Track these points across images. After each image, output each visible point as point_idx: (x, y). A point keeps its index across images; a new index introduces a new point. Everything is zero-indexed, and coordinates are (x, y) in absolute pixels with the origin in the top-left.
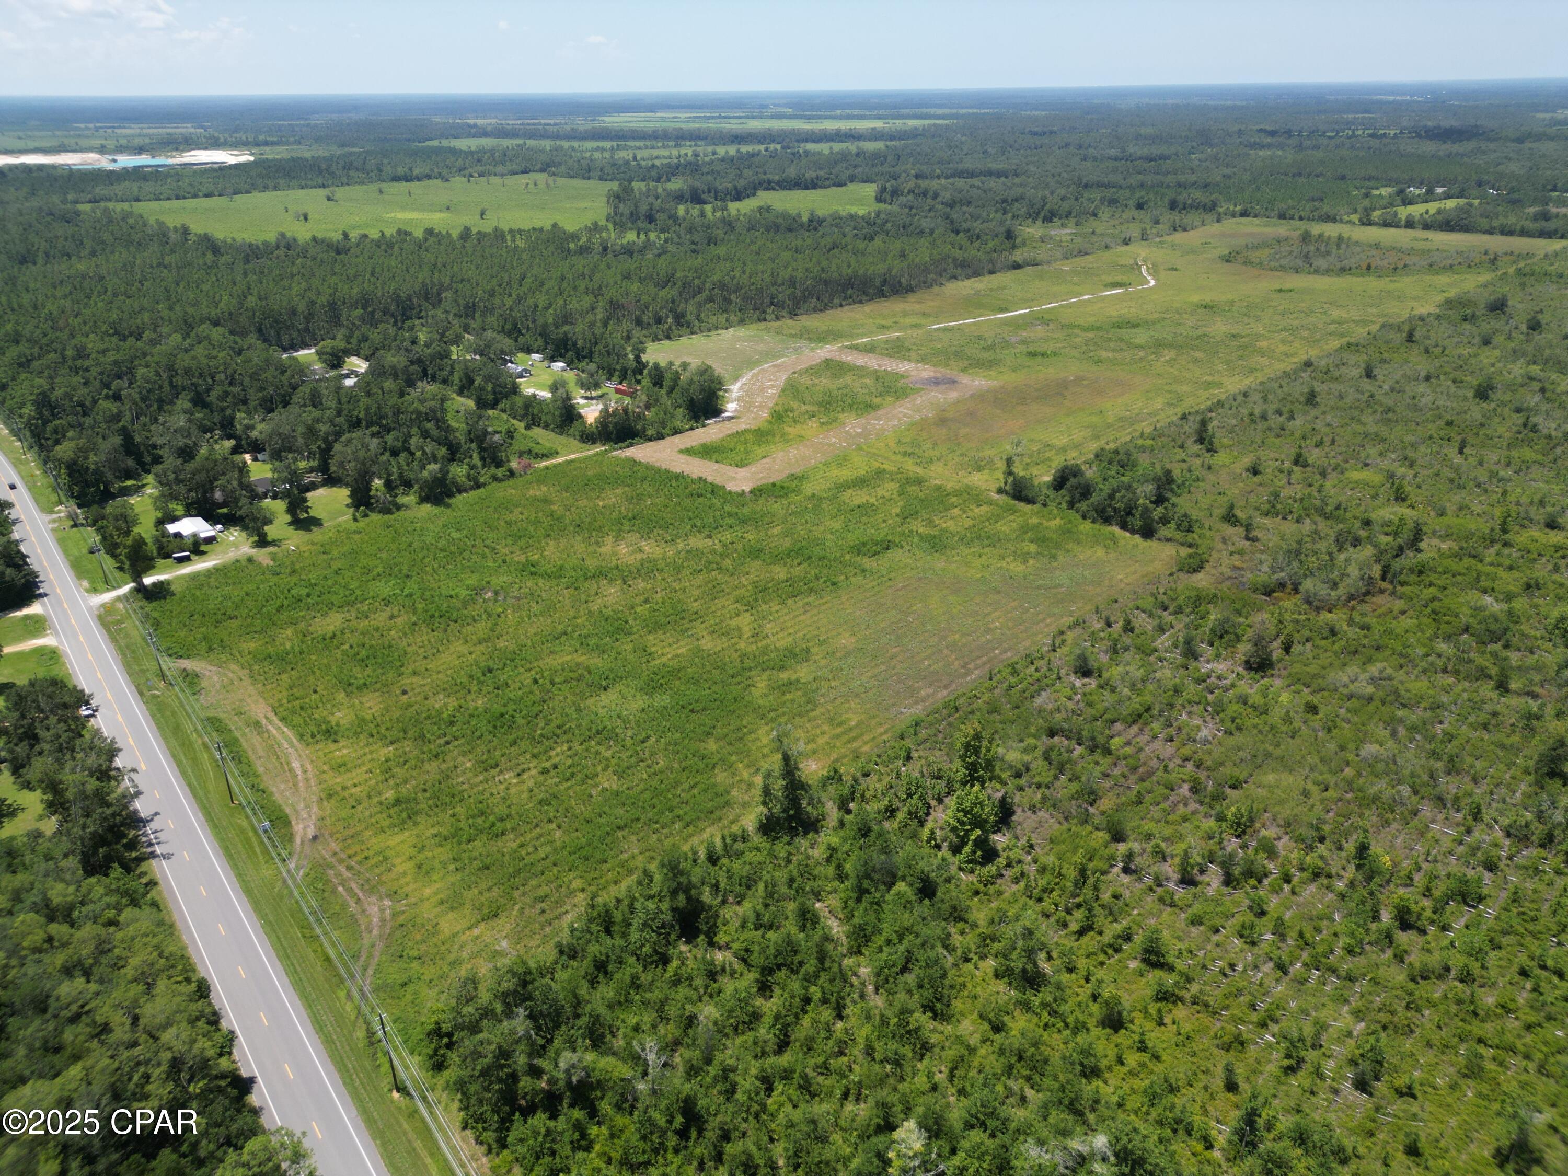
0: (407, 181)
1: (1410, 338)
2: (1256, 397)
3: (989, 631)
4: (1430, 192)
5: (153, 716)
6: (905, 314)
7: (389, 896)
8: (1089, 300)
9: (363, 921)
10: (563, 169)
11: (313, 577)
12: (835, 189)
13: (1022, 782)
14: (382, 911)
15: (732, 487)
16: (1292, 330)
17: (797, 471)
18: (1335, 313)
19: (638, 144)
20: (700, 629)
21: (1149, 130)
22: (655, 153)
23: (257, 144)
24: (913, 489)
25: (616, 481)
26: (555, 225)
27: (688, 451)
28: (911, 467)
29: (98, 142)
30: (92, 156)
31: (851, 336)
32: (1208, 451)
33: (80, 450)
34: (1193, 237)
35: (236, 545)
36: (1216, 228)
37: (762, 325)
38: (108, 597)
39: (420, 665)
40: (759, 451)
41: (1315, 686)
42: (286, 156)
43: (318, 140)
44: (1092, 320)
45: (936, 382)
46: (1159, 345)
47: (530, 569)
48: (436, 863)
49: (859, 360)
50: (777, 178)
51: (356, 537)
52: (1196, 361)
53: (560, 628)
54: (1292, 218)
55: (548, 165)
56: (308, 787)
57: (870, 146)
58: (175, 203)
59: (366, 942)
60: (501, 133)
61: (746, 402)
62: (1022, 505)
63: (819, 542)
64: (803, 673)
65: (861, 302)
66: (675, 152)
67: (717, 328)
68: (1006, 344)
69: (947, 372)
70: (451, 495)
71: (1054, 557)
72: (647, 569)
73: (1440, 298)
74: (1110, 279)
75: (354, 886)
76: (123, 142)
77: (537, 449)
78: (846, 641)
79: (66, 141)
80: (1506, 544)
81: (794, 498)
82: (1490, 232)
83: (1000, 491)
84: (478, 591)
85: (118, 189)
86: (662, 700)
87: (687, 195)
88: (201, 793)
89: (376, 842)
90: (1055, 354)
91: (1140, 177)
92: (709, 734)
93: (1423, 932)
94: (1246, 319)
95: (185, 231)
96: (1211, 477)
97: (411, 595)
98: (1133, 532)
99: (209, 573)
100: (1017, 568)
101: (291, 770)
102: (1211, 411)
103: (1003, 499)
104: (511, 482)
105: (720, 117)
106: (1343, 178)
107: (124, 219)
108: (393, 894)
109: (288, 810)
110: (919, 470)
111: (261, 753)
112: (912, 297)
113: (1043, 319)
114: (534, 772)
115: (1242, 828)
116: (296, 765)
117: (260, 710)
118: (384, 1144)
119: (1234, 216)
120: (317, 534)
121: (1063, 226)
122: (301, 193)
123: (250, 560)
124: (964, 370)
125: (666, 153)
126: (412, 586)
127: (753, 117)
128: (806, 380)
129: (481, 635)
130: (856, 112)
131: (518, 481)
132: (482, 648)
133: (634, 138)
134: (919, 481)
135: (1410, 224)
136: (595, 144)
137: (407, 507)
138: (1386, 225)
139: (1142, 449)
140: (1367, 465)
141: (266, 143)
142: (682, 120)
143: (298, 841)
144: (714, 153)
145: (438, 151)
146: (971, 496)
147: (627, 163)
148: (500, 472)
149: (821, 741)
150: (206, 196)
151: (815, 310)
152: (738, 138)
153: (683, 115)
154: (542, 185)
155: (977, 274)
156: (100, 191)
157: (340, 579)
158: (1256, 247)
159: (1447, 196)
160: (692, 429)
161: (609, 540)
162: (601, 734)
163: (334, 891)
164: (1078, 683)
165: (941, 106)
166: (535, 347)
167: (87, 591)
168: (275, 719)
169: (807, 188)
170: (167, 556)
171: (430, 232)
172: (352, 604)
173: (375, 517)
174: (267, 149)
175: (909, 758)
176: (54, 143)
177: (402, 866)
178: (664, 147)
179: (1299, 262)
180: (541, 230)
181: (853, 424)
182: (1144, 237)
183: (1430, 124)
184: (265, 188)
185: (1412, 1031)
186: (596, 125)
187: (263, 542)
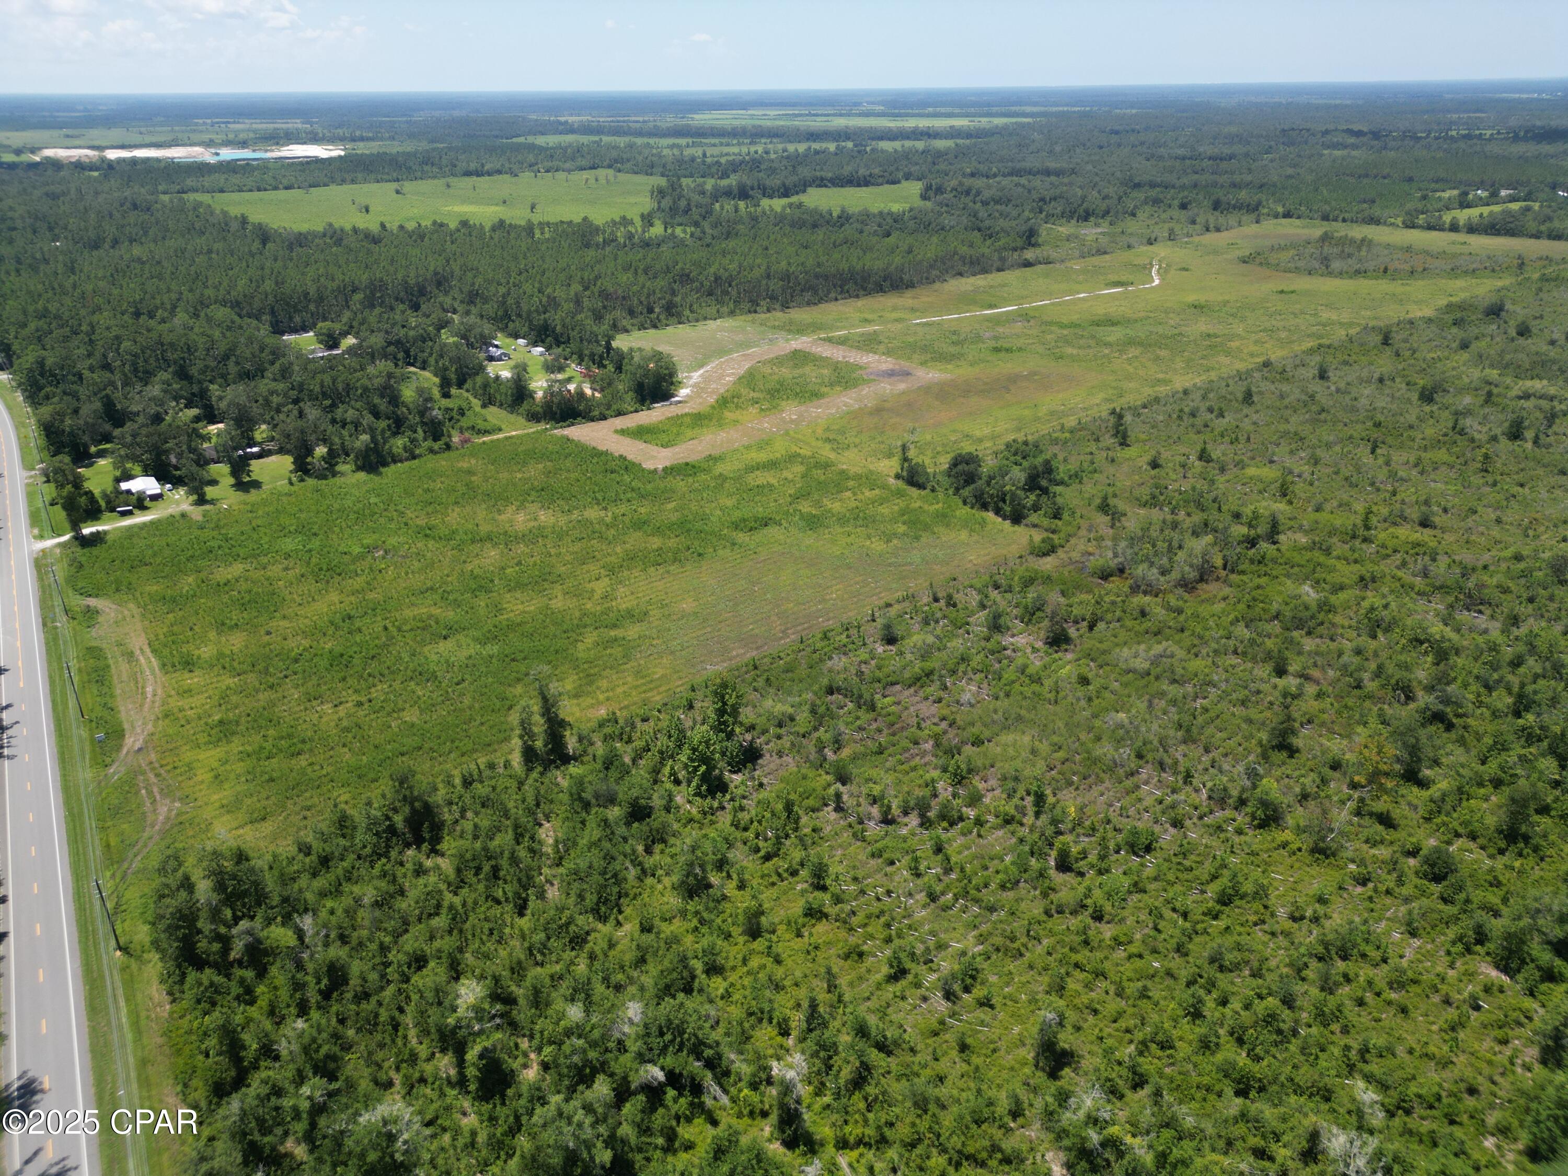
0: (478, 175)
1: (1386, 341)
2: (1197, 396)
3: (823, 601)
4: (1494, 194)
5: (47, 644)
6: (895, 309)
7: (180, 799)
8: (1083, 299)
9: (150, 818)
10: (628, 165)
11: (231, 533)
12: (887, 186)
13: (782, 731)
14: (170, 810)
15: (648, 465)
16: (1271, 331)
17: (715, 452)
18: (1325, 315)
19: (713, 141)
20: (558, 590)
21: (1233, 129)
22: (726, 150)
23: (353, 140)
24: (818, 473)
25: (544, 456)
26: (585, 219)
27: (623, 432)
28: (827, 453)
29: (206, 137)
30: (198, 150)
31: (832, 328)
32: (1121, 444)
33: (58, 413)
34: (1222, 238)
35: (178, 503)
36: (1254, 228)
37: (750, 317)
38: (49, 543)
39: (289, 612)
40: (689, 433)
41: (1100, 661)
42: (375, 151)
43: (412, 136)
44: (1075, 318)
45: (891, 374)
46: (1131, 342)
47: (427, 533)
48: (232, 776)
49: (826, 351)
50: (830, 175)
51: (284, 499)
52: (1157, 358)
53: (429, 584)
54: (1335, 220)
55: (616, 161)
56: (152, 708)
57: (941, 144)
58: (256, 195)
59: (146, 835)
60: (586, 129)
61: (699, 389)
62: (914, 492)
63: (704, 518)
64: (632, 632)
65: (857, 296)
66: (745, 150)
67: (705, 319)
68: (978, 339)
69: (905, 364)
70: (385, 464)
71: (917, 538)
72: (534, 536)
73: (1443, 302)
74: (1115, 278)
75: (155, 790)
76: (231, 136)
77: (481, 425)
78: (688, 605)
79: (180, 136)
80: (1365, 540)
81: (703, 477)
82: (1537, 236)
83: (898, 477)
84: (370, 549)
85: (207, 181)
86: (493, 649)
87: (736, 191)
88: (60, 708)
89: (188, 755)
90: (1020, 349)
91: (1196, 177)
92: (519, 680)
93: (1081, 874)
94: (1231, 320)
95: (244, 221)
96: (1111, 470)
97: (310, 551)
98: (1005, 518)
99: (143, 526)
100: (877, 546)
101: (144, 693)
102: (1145, 407)
103: (901, 484)
104: (446, 454)
105: (810, 115)
106: (1410, 180)
107: (195, 209)
108: (185, 799)
109: (126, 726)
110: (832, 456)
111: (125, 677)
112: (909, 293)
113: (1025, 316)
114: (350, 705)
115: (959, 779)
116: (149, 689)
117: (138, 642)
118: (91, 989)
119: (1276, 216)
120: (254, 496)
121: (1097, 225)
122: (375, 186)
123: (183, 515)
124: (923, 363)
125: (736, 150)
126: (315, 543)
127: (841, 115)
128: (767, 370)
129: (357, 587)
130: (943, 110)
131: (452, 454)
132: (353, 598)
133: (713, 135)
134: (826, 466)
135: (1454, 228)
136: (670, 141)
137: (342, 474)
138: (1430, 227)
139: (1055, 442)
140: (1271, 462)
141: (362, 139)
142: (770, 118)
143: (125, 751)
144: (785, 150)
145: (518, 148)
146: (870, 480)
147: (693, 159)
148: (436, 446)
149: (619, 690)
150: (286, 188)
151: (809, 304)
152: (812, 136)
153: (772, 113)
154: (603, 181)
155: (985, 271)
156: (190, 182)
157: (255, 536)
158: (1281, 248)
159: (1513, 199)
160: (636, 411)
161: (511, 509)
162: (424, 675)
163: (137, 793)
164: (880, 650)
165: (1035, 104)
166: (522, 333)
167: (35, 537)
168: (148, 650)
169: (859, 185)
170: (113, 510)
171: (464, 223)
172: (255, 556)
173: (311, 482)
174: (361, 144)
175: (691, 707)
176: (169, 137)
177: (203, 775)
178: (739, 144)
179: (1316, 265)
180: (570, 223)
181: (791, 411)
182: (1172, 237)
183: (1538, 123)
184: (343, 181)
185: (1021, 955)
186: (684, 122)
187: (202, 500)
